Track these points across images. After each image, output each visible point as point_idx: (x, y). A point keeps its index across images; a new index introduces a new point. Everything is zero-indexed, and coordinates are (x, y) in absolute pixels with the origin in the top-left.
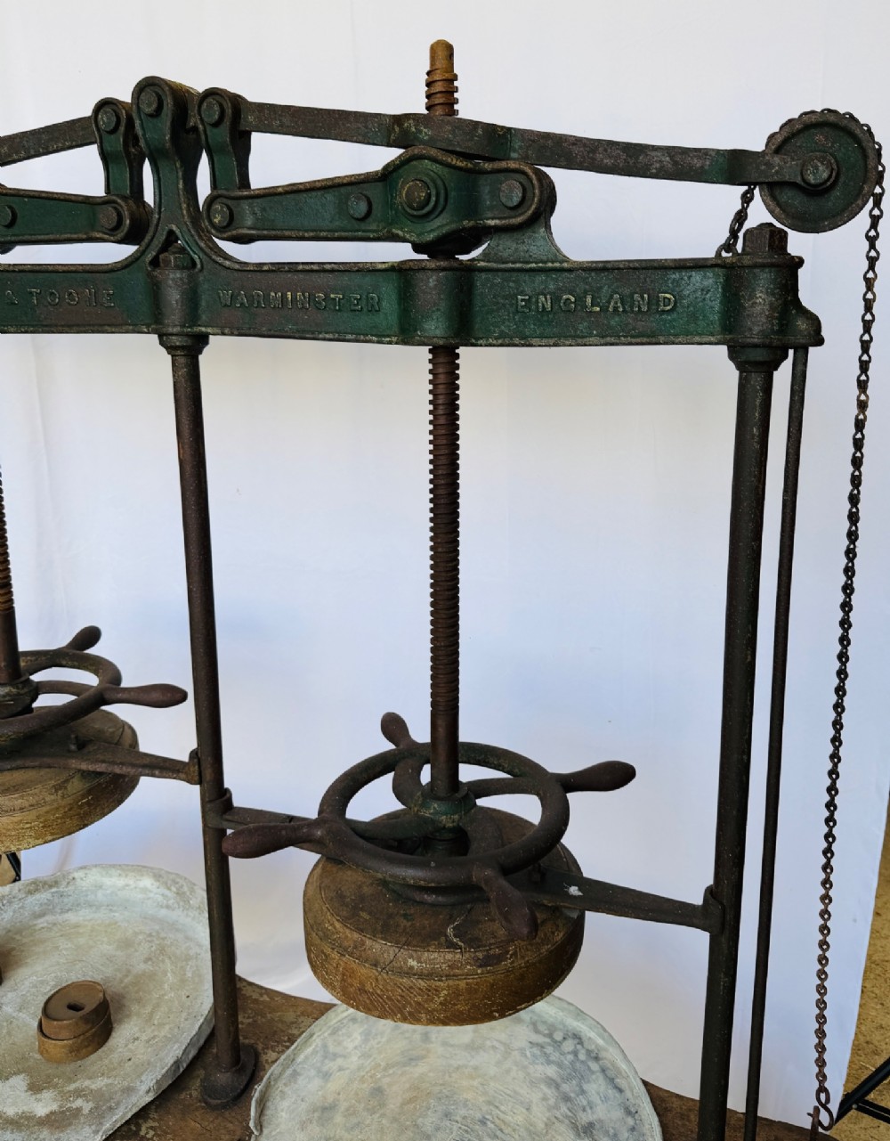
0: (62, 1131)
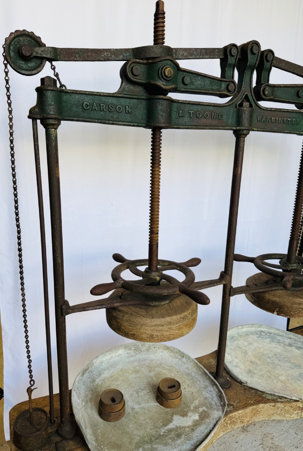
0: (210, 417)
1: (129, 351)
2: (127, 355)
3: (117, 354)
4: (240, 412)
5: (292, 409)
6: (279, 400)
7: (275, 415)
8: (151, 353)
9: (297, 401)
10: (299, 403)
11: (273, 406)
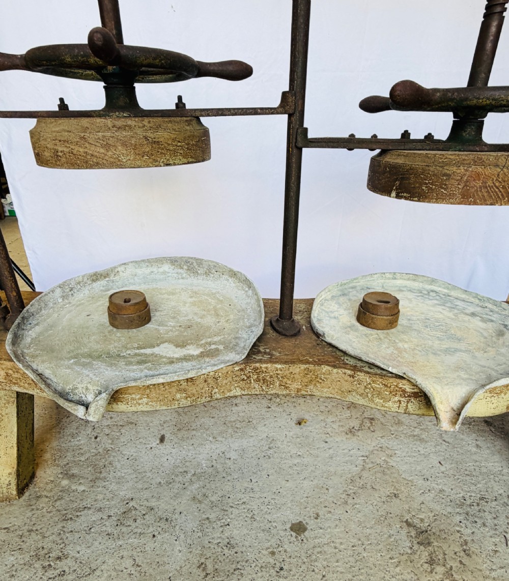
1: (180, 271)
2: (176, 275)
3: (161, 270)
4: (279, 366)
5: (388, 390)
6: (367, 369)
7: (354, 394)
8: (211, 279)
9: (401, 378)
10: (404, 382)
11: (350, 376)
